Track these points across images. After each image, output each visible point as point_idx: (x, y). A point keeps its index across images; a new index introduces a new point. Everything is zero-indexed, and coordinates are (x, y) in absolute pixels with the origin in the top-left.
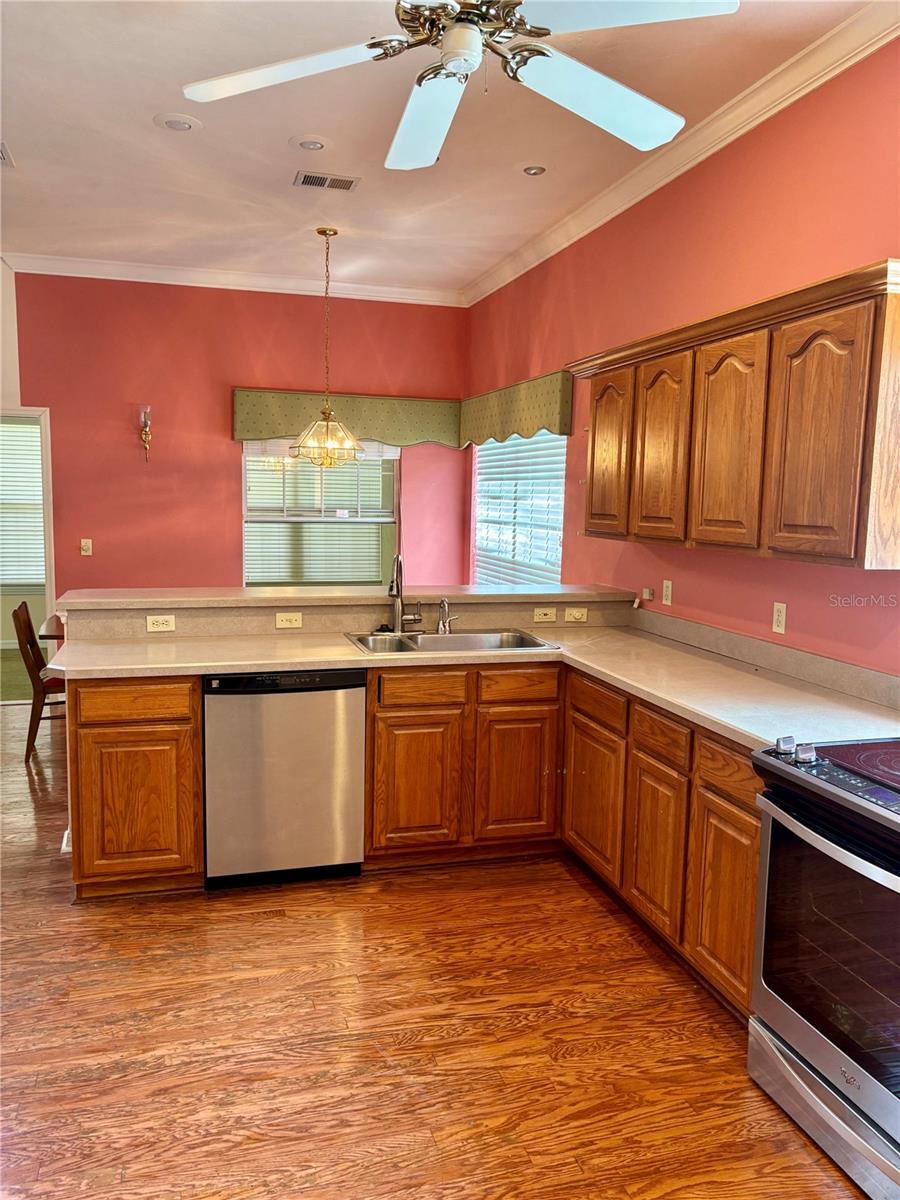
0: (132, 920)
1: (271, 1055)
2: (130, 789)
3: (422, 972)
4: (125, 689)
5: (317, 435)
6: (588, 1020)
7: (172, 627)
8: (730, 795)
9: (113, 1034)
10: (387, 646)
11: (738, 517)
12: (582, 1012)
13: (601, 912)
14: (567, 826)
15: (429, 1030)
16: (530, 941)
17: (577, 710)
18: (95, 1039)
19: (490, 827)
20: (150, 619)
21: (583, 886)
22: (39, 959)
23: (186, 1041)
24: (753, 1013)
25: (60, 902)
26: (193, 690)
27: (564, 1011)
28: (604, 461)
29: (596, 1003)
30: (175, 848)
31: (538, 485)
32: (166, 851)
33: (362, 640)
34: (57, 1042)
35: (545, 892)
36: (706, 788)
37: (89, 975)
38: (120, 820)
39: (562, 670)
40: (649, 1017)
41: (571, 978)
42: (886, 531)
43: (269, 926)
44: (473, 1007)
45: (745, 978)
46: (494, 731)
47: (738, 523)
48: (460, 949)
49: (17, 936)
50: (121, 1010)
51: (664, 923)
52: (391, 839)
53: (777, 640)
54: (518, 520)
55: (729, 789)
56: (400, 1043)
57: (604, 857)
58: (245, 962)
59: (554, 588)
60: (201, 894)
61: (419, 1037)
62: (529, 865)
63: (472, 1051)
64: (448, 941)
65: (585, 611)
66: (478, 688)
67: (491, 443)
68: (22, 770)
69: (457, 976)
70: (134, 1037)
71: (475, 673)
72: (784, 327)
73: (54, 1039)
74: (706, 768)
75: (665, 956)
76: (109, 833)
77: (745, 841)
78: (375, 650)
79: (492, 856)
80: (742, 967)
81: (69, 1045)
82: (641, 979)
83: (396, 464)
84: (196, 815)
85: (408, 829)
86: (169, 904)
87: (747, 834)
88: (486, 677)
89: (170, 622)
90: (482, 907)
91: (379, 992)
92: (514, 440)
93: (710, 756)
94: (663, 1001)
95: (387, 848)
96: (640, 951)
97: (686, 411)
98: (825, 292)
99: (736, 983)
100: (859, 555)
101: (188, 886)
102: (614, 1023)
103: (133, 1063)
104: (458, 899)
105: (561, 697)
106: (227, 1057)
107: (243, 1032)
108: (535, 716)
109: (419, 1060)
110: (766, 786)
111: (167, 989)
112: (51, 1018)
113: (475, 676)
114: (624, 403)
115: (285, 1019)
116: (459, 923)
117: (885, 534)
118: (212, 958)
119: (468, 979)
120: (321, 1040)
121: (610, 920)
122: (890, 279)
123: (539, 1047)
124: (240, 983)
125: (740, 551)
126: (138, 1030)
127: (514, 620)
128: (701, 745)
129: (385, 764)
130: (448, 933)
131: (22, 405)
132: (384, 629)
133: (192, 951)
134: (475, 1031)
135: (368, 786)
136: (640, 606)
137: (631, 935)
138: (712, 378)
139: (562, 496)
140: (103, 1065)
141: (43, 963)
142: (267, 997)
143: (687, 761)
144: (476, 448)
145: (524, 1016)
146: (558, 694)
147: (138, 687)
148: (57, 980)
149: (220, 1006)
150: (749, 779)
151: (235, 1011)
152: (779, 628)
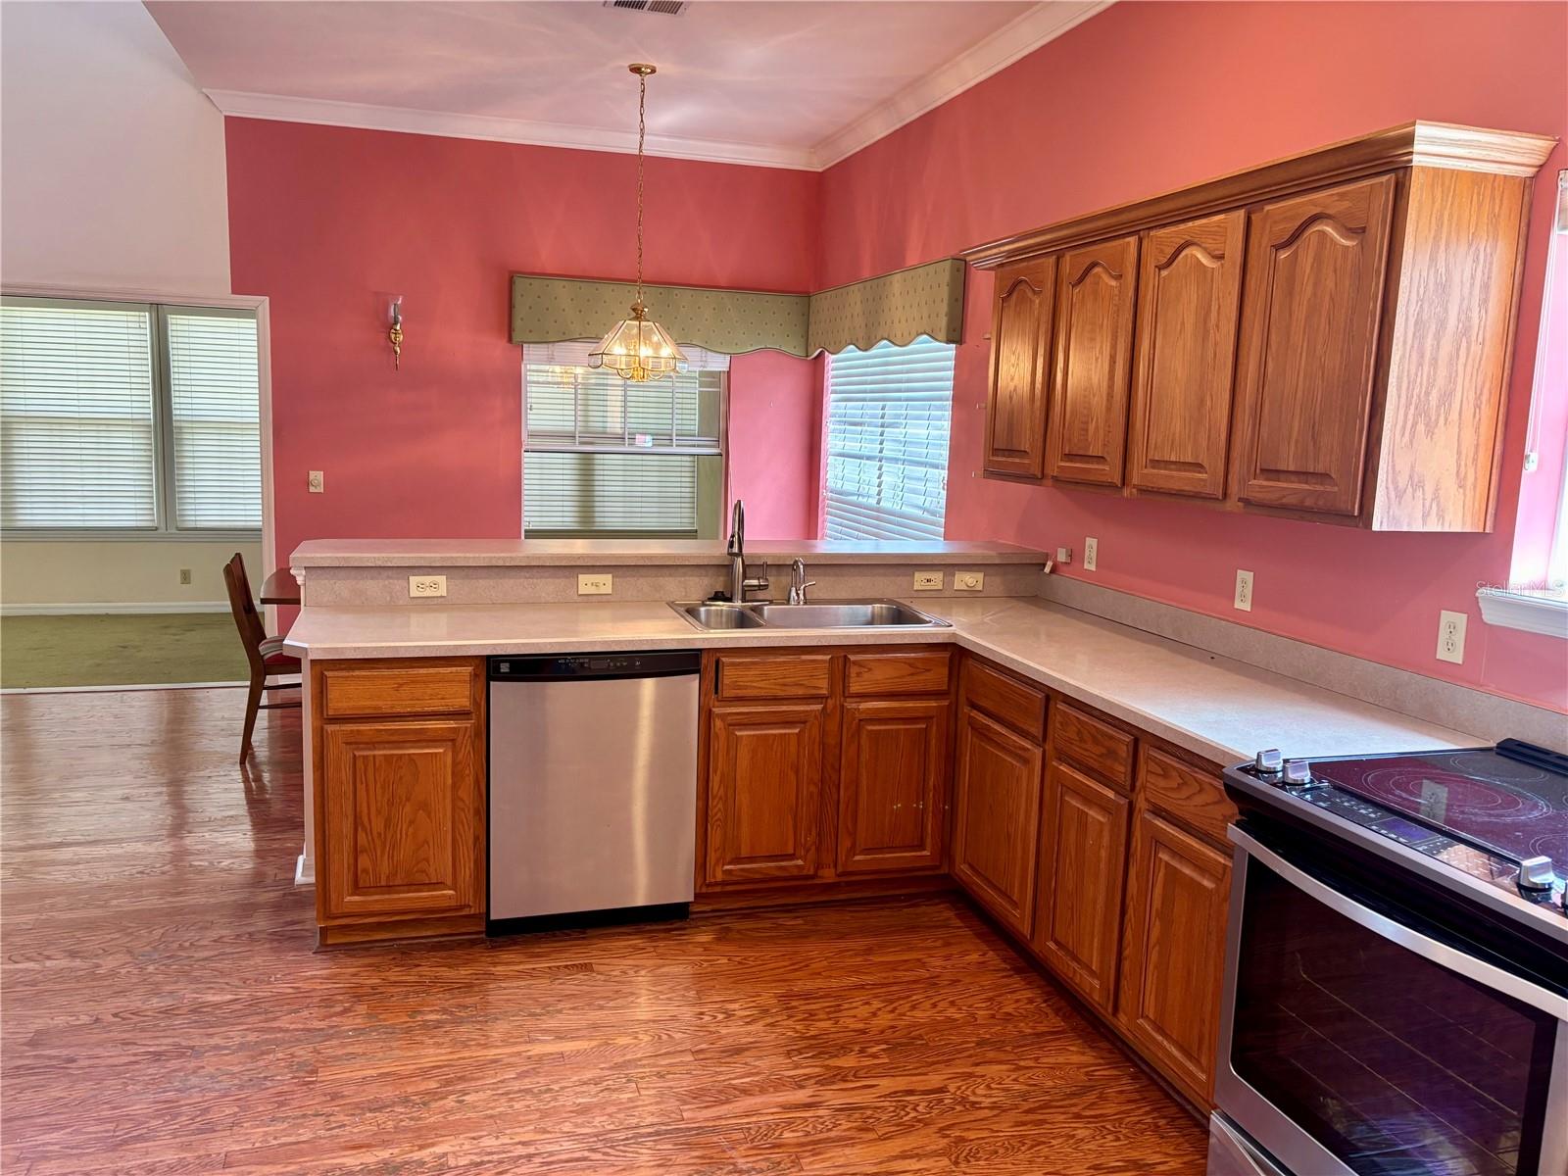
0: (394, 974)
1: (586, 1154)
2: (391, 803)
3: (776, 1046)
4: (386, 672)
5: (626, 339)
6: (996, 1112)
7: (443, 591)
8: (1188, 824)
9: (379, 1125)
10: (724, 620)
11: (1197, 457)
12: (987, 1102)
13: (1004, 970)
14: (958, 859)
15: (789, 1123)
16: (913, 1008)
17: (974, 706)
18: (355, 1130)
19: (857, 858)
20: (414, 580)
21: (979, 936)
22: (275, 1024)
23: (473, 1135)
24: (1215, 1107)
25: (296, 950)
26: (476, 676)
27: (963, 1101)
28: (1012, 379)
29: (1004, 1090)
30: (449, 882)
31: (914, 408)
32: (439, 885)
33: (692, 612)
34: (306, 1135)
35: (929, 943)
36: (1153, 813)
37: (343, 1045)
38: (378, 842)
39: (956, 654)
40: (1075, 1110)
41: (970, 1056)
42: (1403, 481)
43: (574, 984)
44: (846, 1094)
45: (1204, 1060)
46: (865, 732)
47: (1198, 466)
48: (825, 1017)
49: (244, 994)
50: (388, 1093)
51: (1092, 986)
52: (730, 872)
53: (1239, 618)
54: (886, 453)
55: (1187, 817)
56: (752, 1140)
57: (1010, 899)
58: (545, 1031)
59: (936, 545)
60: (483, 942)
61: (777, 1134)
62: (906, 907)
63: (847, 1151)
64: (808, 1007)
65: (980, 576)
66: (845, 677)
67: (851, 352)
68: (237, 775)
69: (821, 1053)
70: (406, 1129)
71: (842, 656)
72: (1268, 208)
73: (301, 1131)
74: (1154, 786)
75: (1090, 1030)
76: (364, 861)
77: (1207, 883)
78: (708, 625)
79: (859, 895)
80: (1199, 1048)
81: (321, 1138)
82: (1061, 1060)
83: (724, 379)
84: (476, 838)
85: (751, 859)
86: (439, 954)
87: (1211, 874)
88: (855, 663)
89: (438, 586)
90: (850, 961)
91: (721, 1073)
92: (883, 348)
93: (1162, 773)
94: (1092, 1088)
95: (724, 883)
96: (1058, 1023)
97: (1128, 316)
98: (1327, 163)
99: (1192, 1068)
100: (1365, 512)
101: (463, 930)
102: (1031, 1117)
103: (407, 1163)
104: (817, 952)
105: (953, 690)
106: (529, 1157)
107: (548, 1124)
108: (920, 715)
109: (779, 1163)
110: (1241, 813)
111: (445, 1066)
112: (295, 1103)
113: (841, 661)
114: (1040, 304)
115: (602, 1106)
116: (819, 983)
117: (1400, 485)
118: (502, 1027)
119: (836, 1056)
120: (650, 1135)
121: (1016, 981)
122: (1417, 148)
123: (934, 1147)
124: (540, 1058)
125: (1199, 502)
126: (411, 1119)
127: (889, 587)
128: (1149, 758)
129: (723, 774)
130: (807, 997)
131: (233, 292)
132: (718, 596)
133: (472, 1016)
134: (850, 1125)
135: (700, 803)
136: (1053, 571)
137: (1045, 1001)
138: (1164, 273)
139: (947, 424)
140: (367, 1165)
141: (281, 1030)
142: (575, 1078)
143: (1129, 778)
144: (830, 358)
145: (911, 1106)
146: (949, 686)
147: (403, 672)
148: (302, 1053)
149: (516, 1088)
150: (1215, 803)
151: (536, 1095)
152: (1243, 604)
